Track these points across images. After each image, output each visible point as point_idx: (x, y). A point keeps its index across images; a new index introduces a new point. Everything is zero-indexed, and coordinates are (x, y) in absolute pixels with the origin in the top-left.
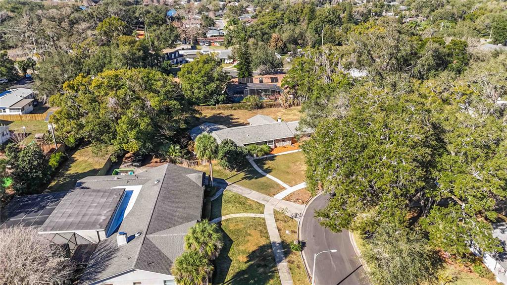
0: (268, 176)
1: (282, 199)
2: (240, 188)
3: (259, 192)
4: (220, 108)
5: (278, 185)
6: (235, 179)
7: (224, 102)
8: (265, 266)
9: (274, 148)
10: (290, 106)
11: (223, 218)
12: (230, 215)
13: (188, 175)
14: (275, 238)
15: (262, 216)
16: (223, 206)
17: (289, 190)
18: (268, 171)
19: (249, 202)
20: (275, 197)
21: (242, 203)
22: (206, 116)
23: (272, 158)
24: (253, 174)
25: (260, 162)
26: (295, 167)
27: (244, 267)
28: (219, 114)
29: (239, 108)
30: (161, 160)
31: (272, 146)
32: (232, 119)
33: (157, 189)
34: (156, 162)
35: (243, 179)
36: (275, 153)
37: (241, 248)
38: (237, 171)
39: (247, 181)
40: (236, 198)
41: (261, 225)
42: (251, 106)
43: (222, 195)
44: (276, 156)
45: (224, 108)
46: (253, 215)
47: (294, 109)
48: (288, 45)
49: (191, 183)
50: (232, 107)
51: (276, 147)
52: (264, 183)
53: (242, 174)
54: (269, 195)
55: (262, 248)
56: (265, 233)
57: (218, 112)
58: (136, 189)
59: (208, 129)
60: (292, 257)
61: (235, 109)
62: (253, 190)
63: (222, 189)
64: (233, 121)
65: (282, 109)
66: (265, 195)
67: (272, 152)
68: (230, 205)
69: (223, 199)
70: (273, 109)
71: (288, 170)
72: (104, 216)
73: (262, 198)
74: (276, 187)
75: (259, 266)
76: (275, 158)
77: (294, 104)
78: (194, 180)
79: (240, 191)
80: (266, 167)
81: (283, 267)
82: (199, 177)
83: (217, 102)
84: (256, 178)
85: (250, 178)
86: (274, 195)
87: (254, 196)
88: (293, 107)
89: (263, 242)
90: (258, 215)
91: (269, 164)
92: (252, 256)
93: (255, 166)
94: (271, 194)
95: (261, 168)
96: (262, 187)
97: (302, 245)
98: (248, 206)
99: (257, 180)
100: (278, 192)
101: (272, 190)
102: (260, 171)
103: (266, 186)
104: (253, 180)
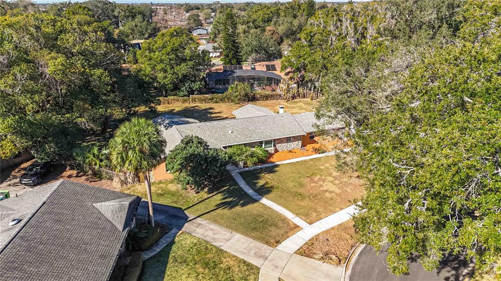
0: (265, 201)
1: (296, 253)
2: (211, 226)
3: (247, 235)
4: (195, 101)
5: (284, 220)
6: (202, 208)
7: (200, 92)
9: (273, 152)
10: (293, 97)
13: (97, 205)
16: (168, 272)
17: (307, 232)
18: (265, 191)
19: (226, 262)
20: (280, 247)
21: (211, 264)
23: (272, 169)
25: (251, 176)
26: (313, 185)
28: (192, 107)
29: (222, 100)
30: (78, 173)
31: (271, 149)
32: (212, 113)
34: (70, 176)
35: (219, 206)
36: (275, 159)
38: (210, 192)
39: (226, 211)
40: (199, 252)
42: (239, 97)
43: (173, 242)
44: (277, 166)
45: (201, 101)
47: (300, 101)
50: (212, 99)
51: (276, 151)
52: (259, 215)
53: (218, 198)
54: (267, 243)
57: (192, 105)
61: (216, 102)
62: (237, 230)
63: (173, 231)
64: (213, 115)
65: (282, 102)
66: (259, 244)
67: (272, 160)
68: (184, 270)
69: (172, 255)
70: (269, 102)
71: (301, 191)
73: (253, 252)
74: (280, 224)
76: (277, 169)
77: (299, 95)
78: (109, 216)
79: (210, 233)
80: (261, 182)
82: (121, 208)
83: (191, 92)
84: (243, 205)
85: (231, 205)
86: (278, 242)
87: (237, 246)
88: (298, 100)
91: (266, 179)
94: (272, 241)
95: (252, 185)
96: (252, 225)
98: (222, 272)
99: (245, 208)
100: (286, 236)
101: (274, 231)
102: (250, 192)
103: (262, 222)
104: (238, 209)
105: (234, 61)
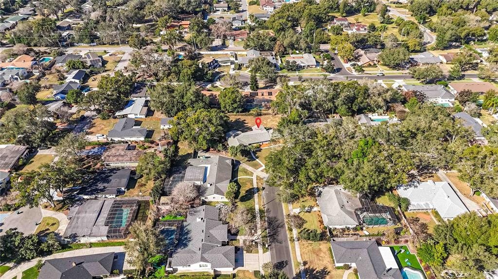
0: (257, 160)
1: (260, 171)
3: (252, 167)
5: (260, 164)
6: (244, 161)
7: (242, 112)
8: (251, 195)
10: (275, 115)
11: (238, 178)
12: (241, 177)
13: (226, 161)
14: (255, 186)
15: (252, 177)
16: (238, 173)
17: (264, 167)
18: (257, 158)
19: (248, 172)
20: (258, 170)
21: (246, 172)
22: (232, 120)
23: (260, 151)
24: (251, 159)
25: (255, 153)
27: (244, 195)
28: (238, 119)
29: (249, 115)
30: (214, 150)
31: (261, 144)
32: (245, 123)
33: (216, 167)
34: (212, 150)
35: (247, 161)
36: (262, 148)
37: (244, 189)
38: (245, 157)
40: (243, 169)
41: (251, 181)
43: (238, 168)
45: (241, 115)
46: (249, 177)
47: (277, 117)
48: (288, 49)
49: (228, 164)
50: (245, 115)
51: (263, 144)
53: (247, 159)
55: (250, 189)
56: (252, 184)
57: (238, 117)
58: (209, 166)
59: (233, 135)
60: (259, 192)
61: (247, 116)
62: (250, 166)
63: (239, 165)
64: (246, 125)
66: (254, 169)
68: (241, 172)
69: (239, 170)
70: (266, 116)
72: (201, 177)
75: (249, 194)
78: (228, 163)
79: (245, 166)
80: (257, 155)
81: (256, 195)
82: (230, 162)
83: (238, 112)
85: (249, 161)
87: (250, 169)
88: (277, 115)
89: (251, 187)
90: (251, 177)
91: (258, 154)
92: (247, 191)
93: (252, 154)
94: (257, 168)
95: (255, 156)
96: (254, 165)
97: (264, 188)
100: (260, 168)
102: (254, 157)
103: (256, 164)
104: (251, 162)
105: (255, 87)
